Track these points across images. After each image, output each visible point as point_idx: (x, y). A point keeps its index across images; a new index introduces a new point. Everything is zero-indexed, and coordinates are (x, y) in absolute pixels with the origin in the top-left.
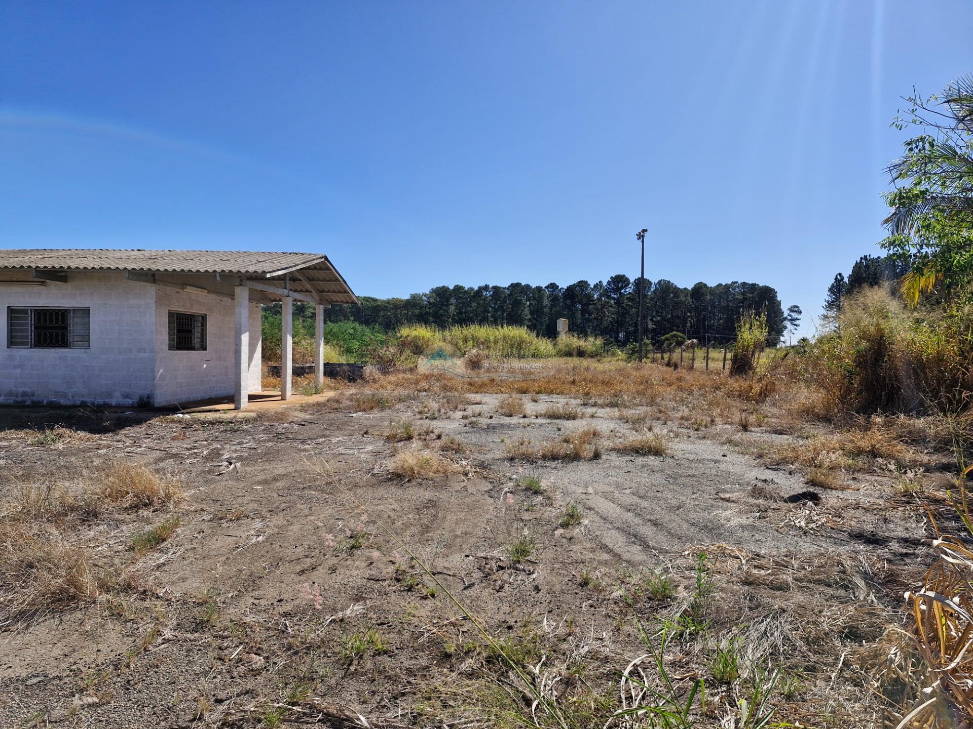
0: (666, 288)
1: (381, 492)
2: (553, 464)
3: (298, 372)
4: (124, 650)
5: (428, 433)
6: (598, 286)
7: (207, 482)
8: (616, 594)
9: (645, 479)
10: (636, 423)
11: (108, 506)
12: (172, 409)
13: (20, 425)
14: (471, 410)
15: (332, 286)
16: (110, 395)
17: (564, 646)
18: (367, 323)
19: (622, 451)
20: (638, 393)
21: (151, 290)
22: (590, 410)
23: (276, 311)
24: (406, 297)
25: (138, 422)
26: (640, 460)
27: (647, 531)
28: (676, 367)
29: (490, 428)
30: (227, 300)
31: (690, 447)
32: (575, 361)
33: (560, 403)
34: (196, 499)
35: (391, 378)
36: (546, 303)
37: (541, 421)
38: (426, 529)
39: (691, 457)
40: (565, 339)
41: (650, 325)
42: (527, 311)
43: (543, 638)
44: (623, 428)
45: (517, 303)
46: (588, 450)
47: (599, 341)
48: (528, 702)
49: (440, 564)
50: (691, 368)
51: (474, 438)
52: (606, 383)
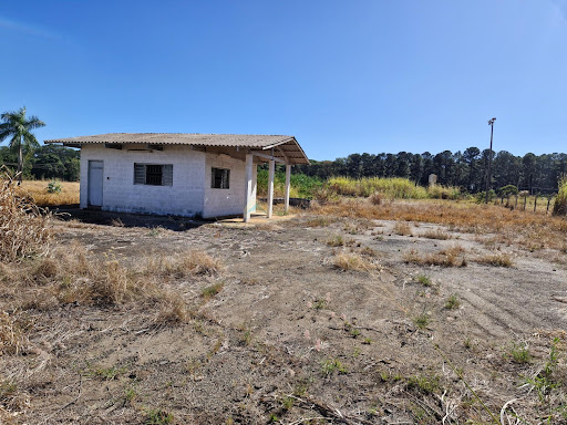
0: (505, 156)
1: (328, 276)
2: (436, 268)
3: (275, 202)
4: (205, 352)
5: (352, 242)
6: (458, 154)
7: (234, 262)
8: (489, 356)
9: (499, 282)
10: (488, 245)
11: (188, 271)
12: (212, 220)
13: (141, 225)
14: (376, 230)
15: (297, 154)
16: (181, 211)
17: (457, 385)
18: (311, 175)
19: (481, 263)
20: (487, 224)
21: (203, 156)
22: (456, 234)
23: (266, 168)
24: (333, 160)
25: (196, 226)
26: (495, 269)
27: (505, 317)
28: (512, 208)
29: (389, 242)
30: (240, 162)
31: (528, 263)
32: (440, 202)
33: (434, 228)
34: (231, 271)
35: (327, 208)
36: (422, 164)
37: (424, 239)
38: (359, 301)
39: (530, 270)
40: (433, 187)
41: (493, 180)
42: (408, 169)
43: (443, 378)
44: (480, 248)
45: (402, 164)
46: (458, 260)
47: (457, 190)
48: (439, 418)
49: (371, 324)
50: (523, 209)
51: (381, 248)
52: (464, 217)
